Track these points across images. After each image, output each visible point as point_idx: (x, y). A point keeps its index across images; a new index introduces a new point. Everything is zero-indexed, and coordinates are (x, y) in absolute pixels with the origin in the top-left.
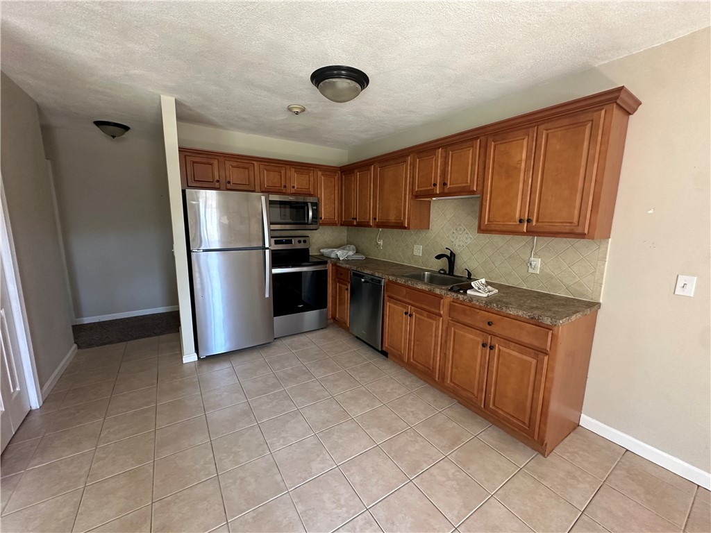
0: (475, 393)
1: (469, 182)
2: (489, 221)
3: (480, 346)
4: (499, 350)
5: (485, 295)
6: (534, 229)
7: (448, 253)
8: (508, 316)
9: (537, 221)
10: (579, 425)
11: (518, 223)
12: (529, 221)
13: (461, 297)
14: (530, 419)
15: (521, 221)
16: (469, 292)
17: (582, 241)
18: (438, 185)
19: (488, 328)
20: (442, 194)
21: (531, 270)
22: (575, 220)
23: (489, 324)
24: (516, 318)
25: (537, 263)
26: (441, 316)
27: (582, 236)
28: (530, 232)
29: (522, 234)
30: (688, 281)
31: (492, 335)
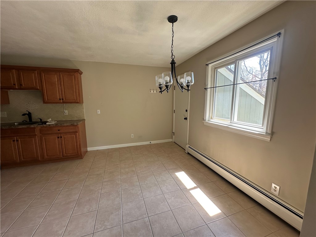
0: (59, 154)
1: (35, 85)
2: (47, 99)
3: (57, 139)
4: (64, 137)
5: (54, 123)
6: (64, 101)
7: (27, 113)
8: (64, 126)
9: (65, 99)
10: (87, 151)
11: (59, 100)
12: (63, 99)
13: (45, 125)
14: (77, 151)
15: (60, 99)
16: (47, 123)
17: (78, 104)
18: (16, 84)
19: (58, 132)
20: (21, 88)
21: (65, 114)
22: (75, 99)
23: (59, 130)
24: (67, 126)
25: (66, 111)
26: (36, 135)
27: (78, 103)
28: (64, 102)
29: (61, 103)
30: (99, 111)
31: (60, 133)
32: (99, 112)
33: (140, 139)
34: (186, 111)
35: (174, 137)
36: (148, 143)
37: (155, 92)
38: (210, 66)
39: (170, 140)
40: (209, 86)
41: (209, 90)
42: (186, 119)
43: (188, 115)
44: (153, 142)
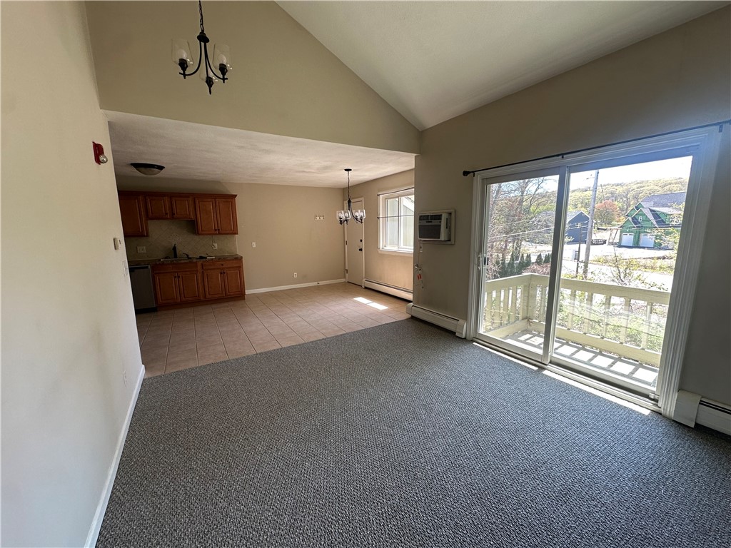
0: (221, 293)
1: (188, 214)
2: (202, 230)
3: (220, 275)
4: (227, 273)
6: (219, 232)
8: (227, 260)
9: (221, 230)
11: (215, 230)
12: (219, 230)
14: (241, 289)
16: (208, 258)
18: (168, 214)
19: (221, 267)
20: (173, 217)
21: (214, 248)
22: (232, 229)
23: (222, 265)
24: (230, 260)
25: (216, 245)
26: (198, 271)
27: (232, 234)
28: (219, 234)
29: (217, 234)
30: (254, 243)
31: (223, 269)
32: (254, 245)
33: (304, 278)
34: (361, 241)
35: (347, 275)
36: (315, 284)
37: (322, 218)
38: (381, 196)
39: (343, 280)
40: (381, 216)
41: (381, 219)
42: (361, 250)
43: (363, 245)
44: (322, 283)
